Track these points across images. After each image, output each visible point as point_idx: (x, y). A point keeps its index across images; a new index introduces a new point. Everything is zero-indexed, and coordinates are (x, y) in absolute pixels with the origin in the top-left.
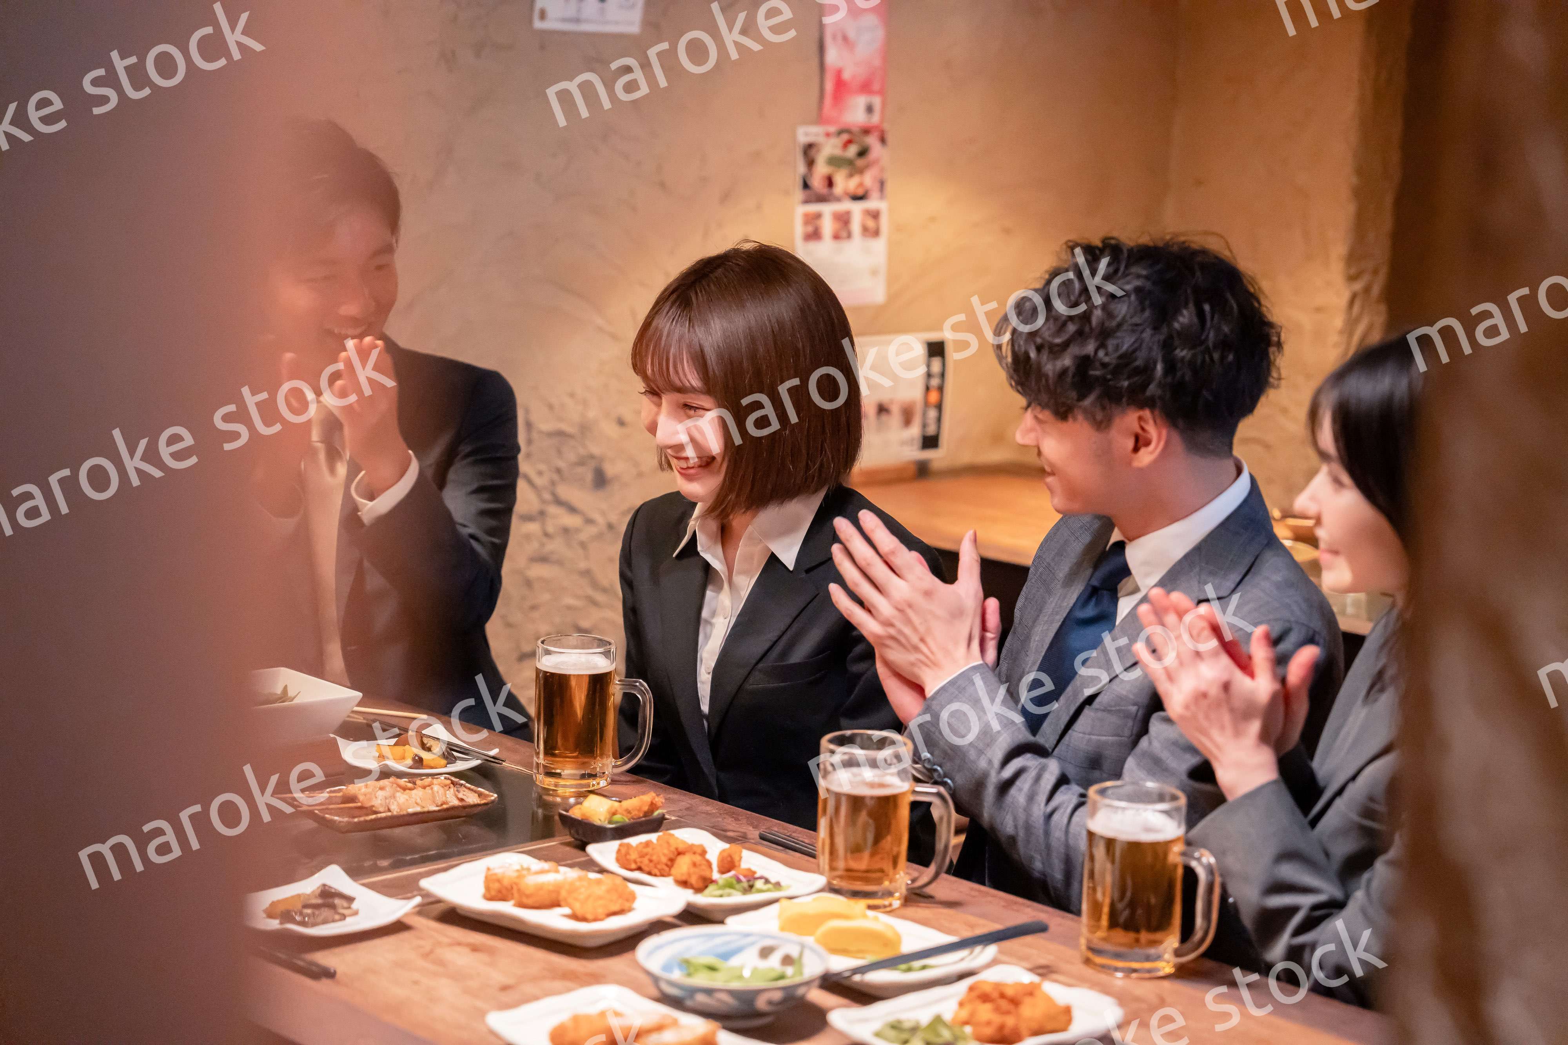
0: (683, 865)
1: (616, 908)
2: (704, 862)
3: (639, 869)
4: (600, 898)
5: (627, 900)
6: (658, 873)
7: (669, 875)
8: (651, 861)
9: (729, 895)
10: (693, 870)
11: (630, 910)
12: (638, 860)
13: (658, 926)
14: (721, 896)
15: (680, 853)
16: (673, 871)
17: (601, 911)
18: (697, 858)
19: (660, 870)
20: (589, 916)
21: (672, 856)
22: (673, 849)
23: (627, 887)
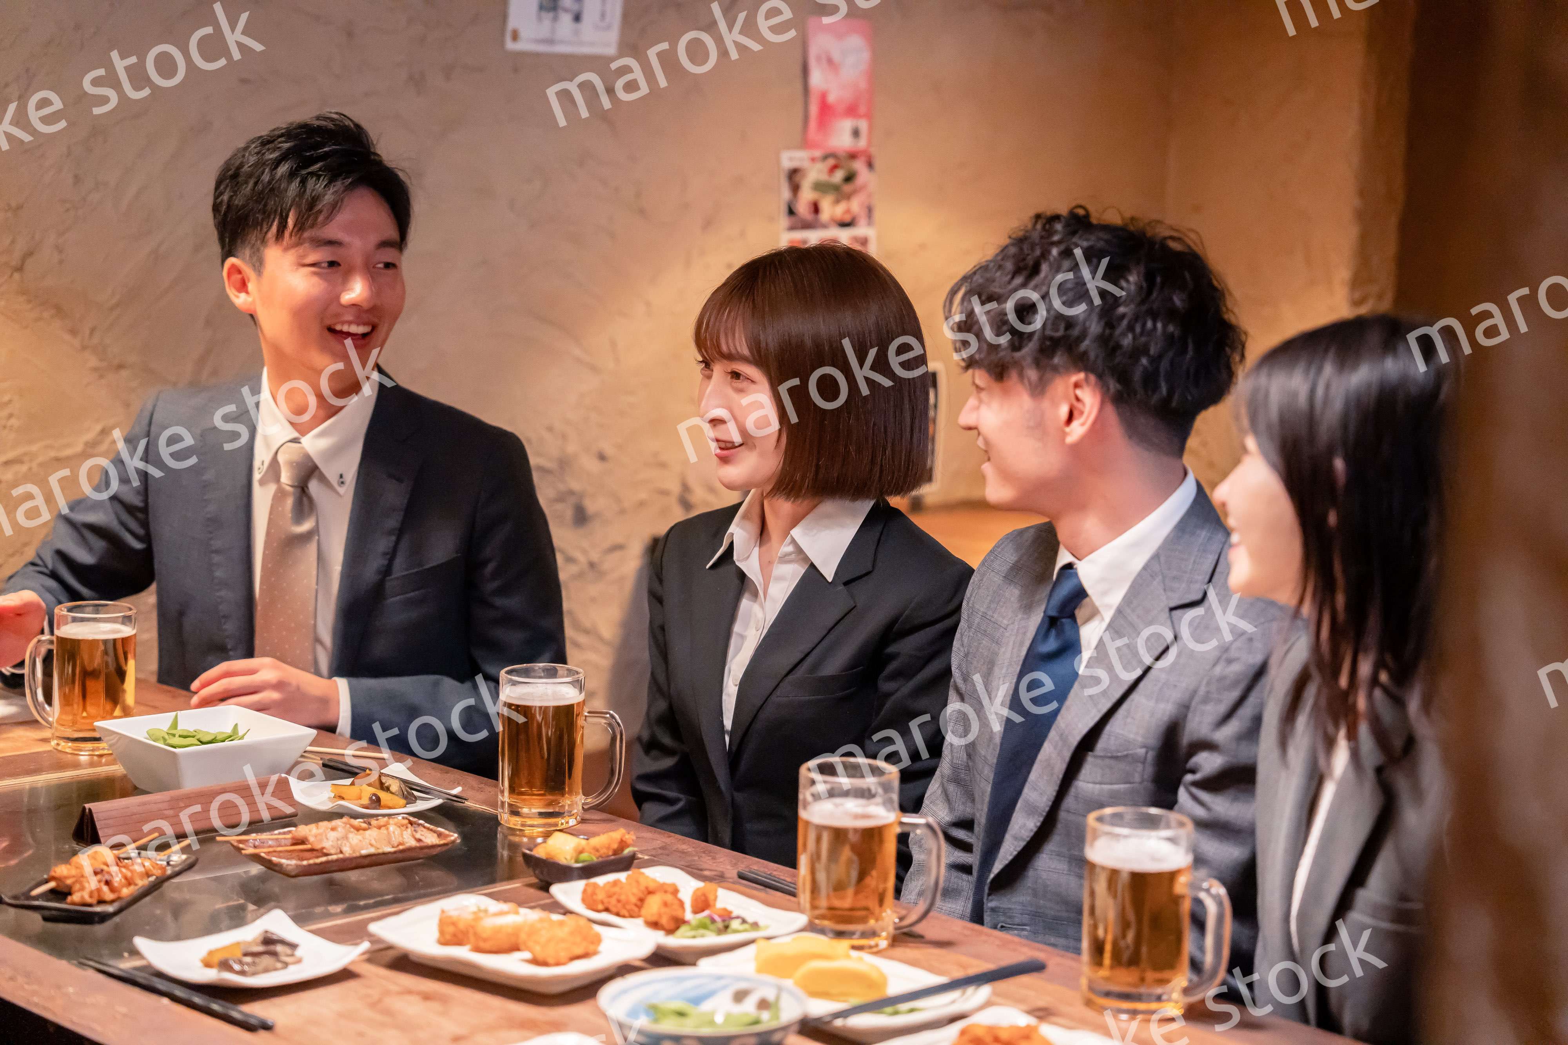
0: (653, 905)
1: (579, 951)
2: (676, 902)
3: (607, 910)
4: (563, 940)
5: (592, 943)
6: (626, 914)
7: (639, 916)
8: (619, 901)
9: (703, 936)
10: (664, 910)
11: (595, 953)
12: (606, 900)
13: (625, 969)
14: (694, 937)
15: (650, 892)
16: (644, 912)
17: (563, 955)
18: (669, 898)
19: (628, 911)
20: (551, 960)
21: (641, 895)
22: (642, 888)
23: (591, 928)
